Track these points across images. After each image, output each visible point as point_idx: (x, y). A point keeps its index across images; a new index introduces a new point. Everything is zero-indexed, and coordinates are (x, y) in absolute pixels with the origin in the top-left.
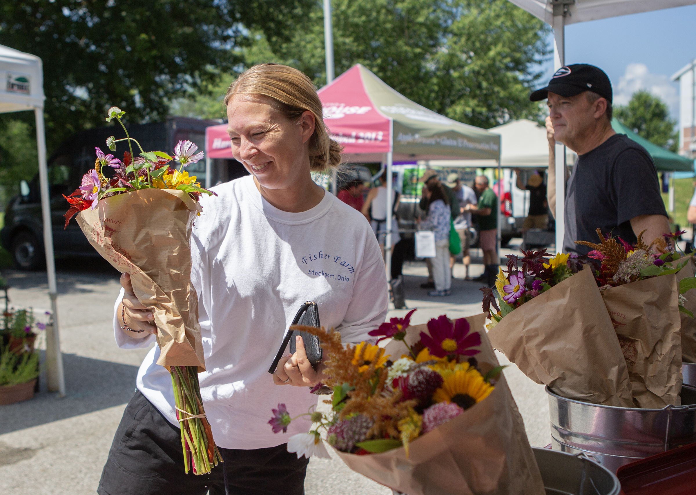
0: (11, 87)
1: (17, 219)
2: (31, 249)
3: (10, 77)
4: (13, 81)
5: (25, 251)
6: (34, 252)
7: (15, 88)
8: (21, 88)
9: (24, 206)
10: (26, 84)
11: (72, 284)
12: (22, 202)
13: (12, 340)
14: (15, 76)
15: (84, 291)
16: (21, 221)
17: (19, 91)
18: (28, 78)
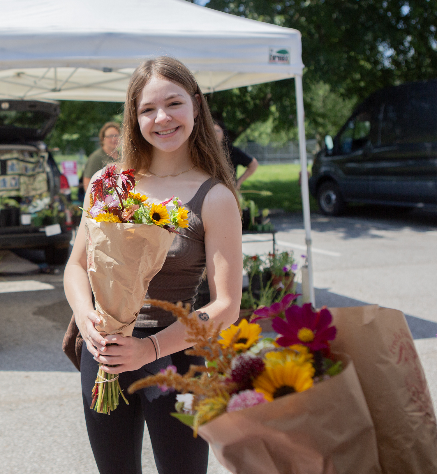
0: (273, 58)
1: (323, 169)
2: (334, 197)
3: (272, 51)
4: (274, 54)
5: (329, 199)
6: (336, 199)
7: (277, 59)
8: (281, 59)
9: (329, 159)
10: (285, 55)
11: (367, 229)
12: (327, 155)
13: (273, 278)
14: (276, 50)
15: (374, 236)
16: (325, 172)
17: (280, 62)
18: (287, 49)
